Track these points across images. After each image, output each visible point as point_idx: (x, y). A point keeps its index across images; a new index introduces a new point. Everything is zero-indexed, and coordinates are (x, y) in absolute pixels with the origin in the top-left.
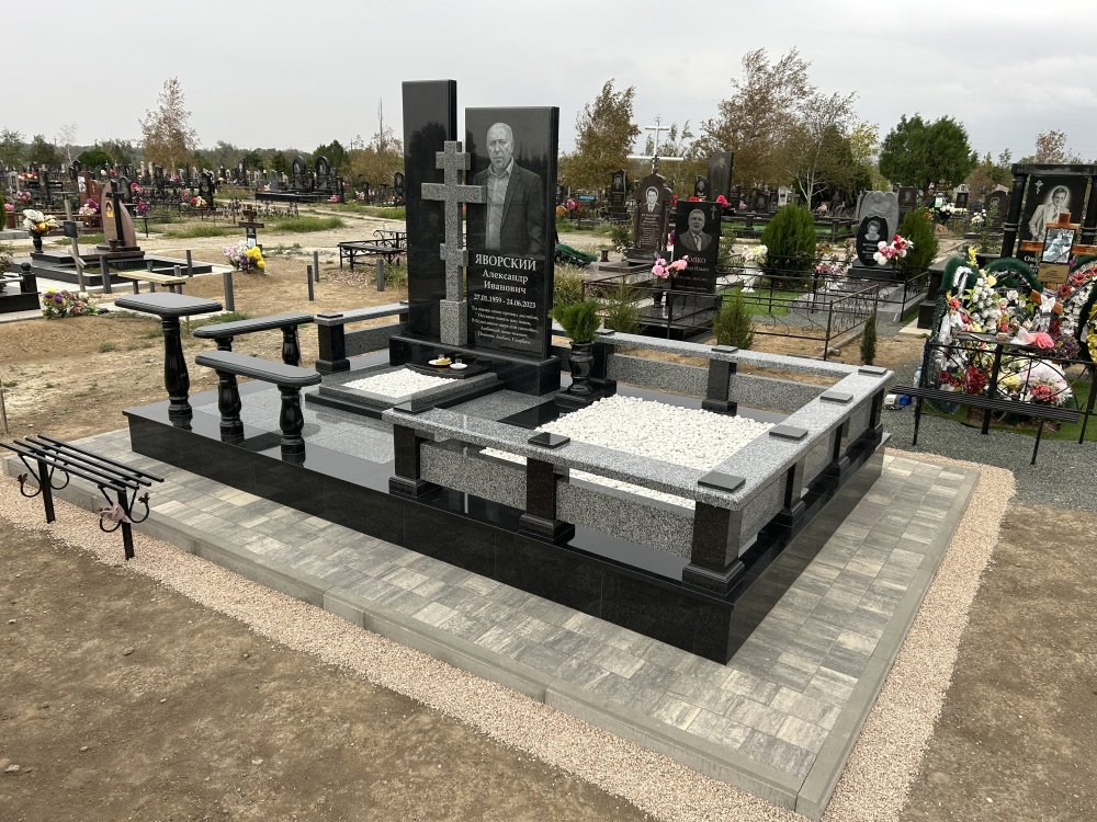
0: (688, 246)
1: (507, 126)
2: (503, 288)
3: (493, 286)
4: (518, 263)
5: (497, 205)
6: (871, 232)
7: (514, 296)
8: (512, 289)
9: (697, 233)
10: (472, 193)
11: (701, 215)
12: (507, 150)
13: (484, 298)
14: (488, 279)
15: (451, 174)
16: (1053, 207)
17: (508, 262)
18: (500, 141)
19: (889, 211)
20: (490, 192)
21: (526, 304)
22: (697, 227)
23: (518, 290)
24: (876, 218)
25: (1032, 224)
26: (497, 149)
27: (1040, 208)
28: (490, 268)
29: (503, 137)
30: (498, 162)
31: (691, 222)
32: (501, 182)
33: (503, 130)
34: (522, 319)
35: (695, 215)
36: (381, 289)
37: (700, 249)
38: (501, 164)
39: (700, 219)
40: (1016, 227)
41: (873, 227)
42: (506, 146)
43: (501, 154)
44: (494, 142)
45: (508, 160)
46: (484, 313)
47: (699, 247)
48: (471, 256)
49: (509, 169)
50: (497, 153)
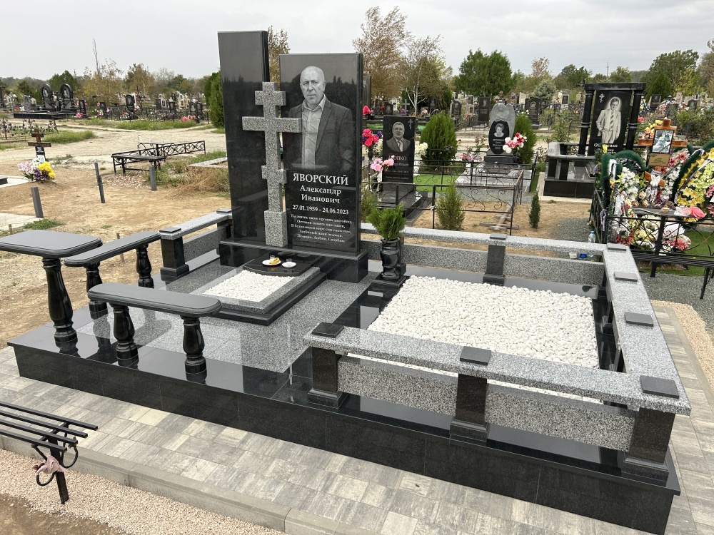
0: (393, 149)
1: (319, 70)
2: (319, 199)
3: (310, 199)
4: (332, 179)
5: (311, 134)
6: (497, 131)
7: (329, 205)
8: (327, 200)
9: (399, 139)
10: (291, 124)
11: (402, 126)
12: (319, 89)
13: (302, 208)
14: (305, 193)
15: (269, 108)
16: (611, 111)
17: (323, 179)
18: (313, 81)
19: (509, 117)
20: (304, 124)
21: (340, 211)
22: (399, 135)
23: (333, 201)
24: (501, 122)
25: (598, 123)
26: (310, 88)
27: (603, 112)
28: (306, 184)
29: (315, 78)
30: (312, 98)
31: (394, 132)
32: (315, 115)
33: (315, 72)
34: (337, 223)
35: (397, 126)
36: (154, 189)
37: (402, 151)
38: (314, 101)
39: (401, 129)
40: (588, 125)
41: (499, 128)
42: (318, 85)
43: (313, 92)
44: (308, 82)
45: (321, 96)
46: (301, 220)
47: (401, 149)
48: (289, 175)
49: (322, 104)
50: (310, 91)
